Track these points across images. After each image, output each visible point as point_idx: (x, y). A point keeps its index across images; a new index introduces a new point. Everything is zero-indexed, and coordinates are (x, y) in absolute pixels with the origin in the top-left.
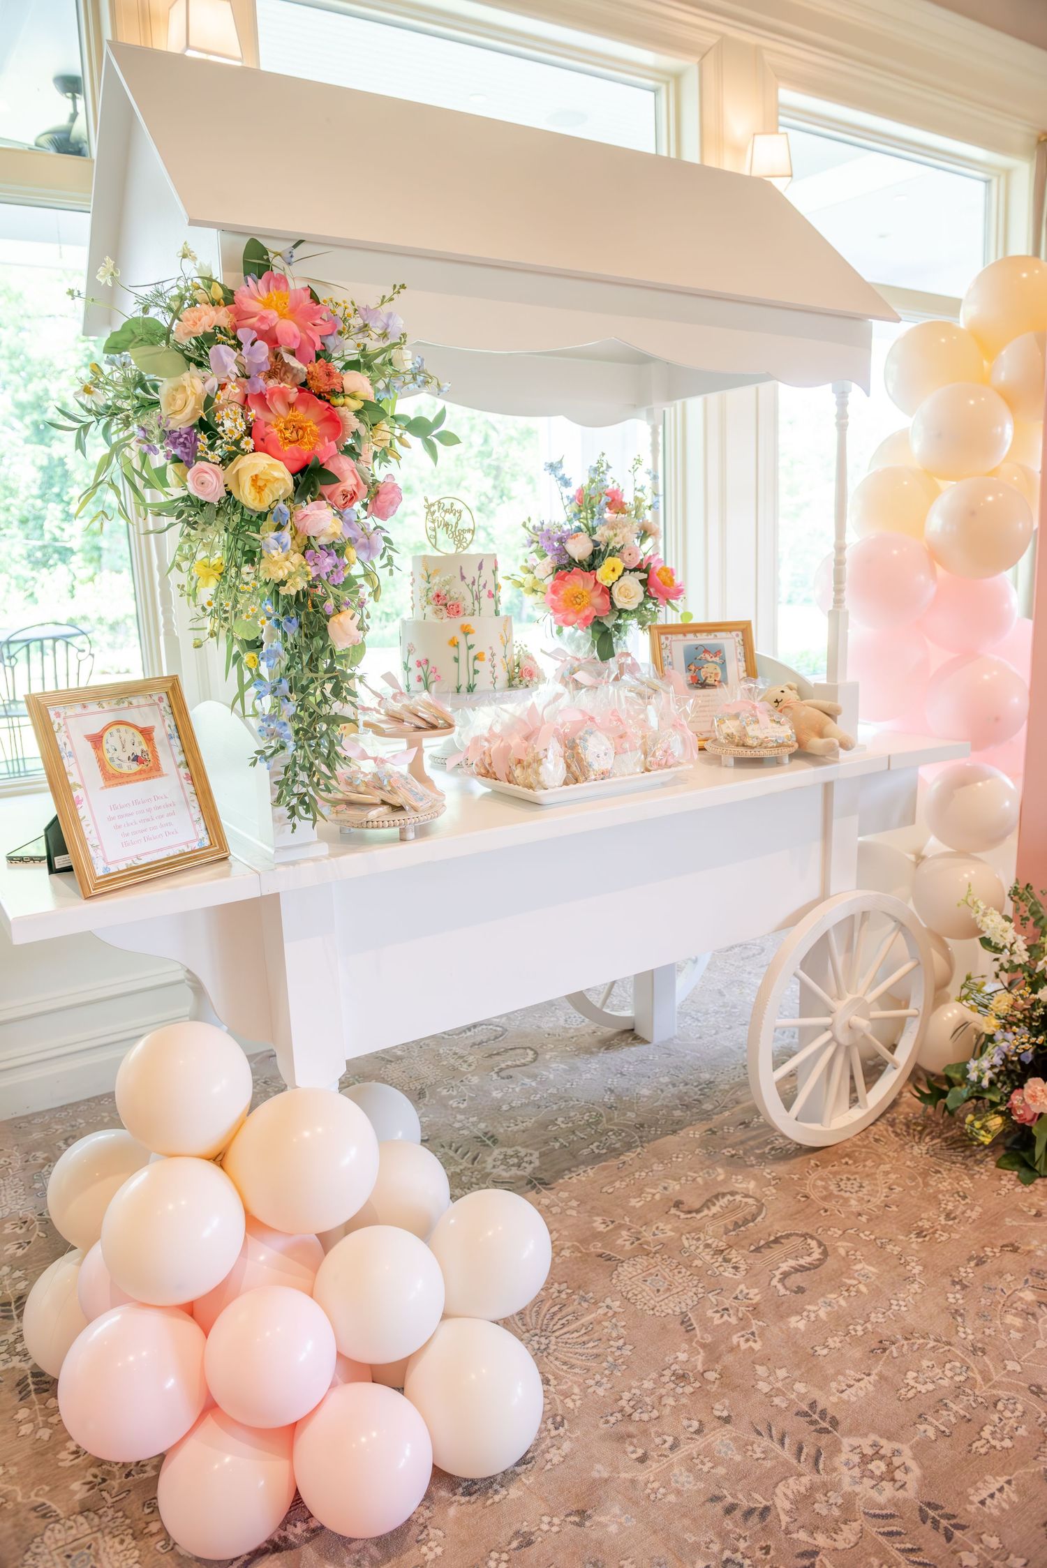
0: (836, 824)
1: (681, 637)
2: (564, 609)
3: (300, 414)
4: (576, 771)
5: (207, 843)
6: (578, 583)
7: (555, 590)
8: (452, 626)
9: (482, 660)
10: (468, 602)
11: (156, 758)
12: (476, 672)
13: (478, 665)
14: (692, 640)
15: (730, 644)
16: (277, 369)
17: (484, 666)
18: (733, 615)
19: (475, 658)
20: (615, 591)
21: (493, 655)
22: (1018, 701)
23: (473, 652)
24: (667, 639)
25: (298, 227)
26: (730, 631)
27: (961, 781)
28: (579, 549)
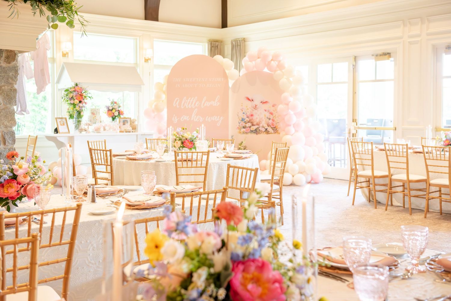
2: (109, 115)
3: (80, 97)
5: (68, 131)
6: (110, 112)
7: (107, 113)
8: (94, 116)
10: (96, 113)
12: (96, 121)
15: (128, 120)
16: (78, 94)
18: (129, 117)
20: (115, 113)
21: (98, 119)
28: (111, 108)
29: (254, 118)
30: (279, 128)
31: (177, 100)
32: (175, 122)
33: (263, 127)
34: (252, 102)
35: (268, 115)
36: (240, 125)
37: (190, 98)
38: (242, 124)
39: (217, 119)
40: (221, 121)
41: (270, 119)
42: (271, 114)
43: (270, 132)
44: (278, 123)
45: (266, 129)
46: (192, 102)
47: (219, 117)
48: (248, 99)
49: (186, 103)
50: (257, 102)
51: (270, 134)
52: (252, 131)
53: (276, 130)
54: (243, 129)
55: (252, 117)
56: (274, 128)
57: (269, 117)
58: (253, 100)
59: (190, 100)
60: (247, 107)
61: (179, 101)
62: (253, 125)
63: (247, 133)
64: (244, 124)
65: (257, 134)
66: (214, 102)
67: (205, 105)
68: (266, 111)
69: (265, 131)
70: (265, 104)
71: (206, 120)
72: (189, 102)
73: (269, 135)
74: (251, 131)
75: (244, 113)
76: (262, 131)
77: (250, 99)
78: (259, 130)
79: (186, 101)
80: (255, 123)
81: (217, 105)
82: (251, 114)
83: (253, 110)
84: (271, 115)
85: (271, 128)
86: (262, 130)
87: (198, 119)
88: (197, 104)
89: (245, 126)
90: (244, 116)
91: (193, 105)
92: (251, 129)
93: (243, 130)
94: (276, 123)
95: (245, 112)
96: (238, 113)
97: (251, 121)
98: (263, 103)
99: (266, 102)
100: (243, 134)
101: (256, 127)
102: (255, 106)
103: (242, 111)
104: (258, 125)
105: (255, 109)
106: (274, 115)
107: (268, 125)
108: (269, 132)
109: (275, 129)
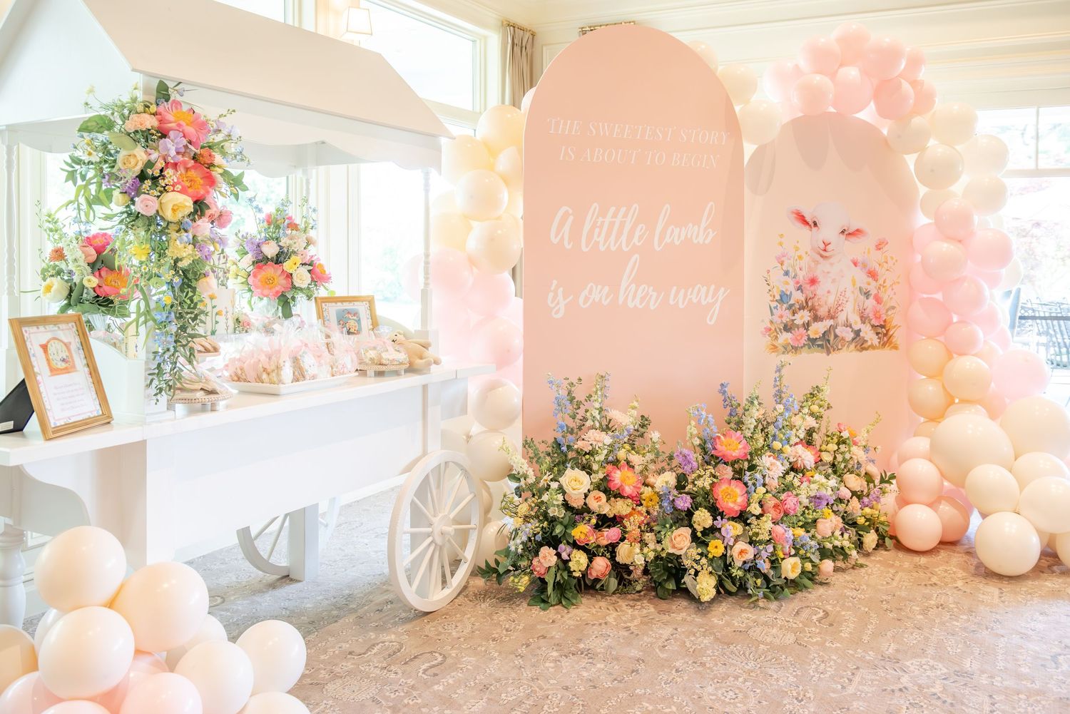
0: (430, 410)
1: (334, 304)
2: (261, 285)
4: (299, 375)
5: (101, 413)
6: (270, 271)
7: (254, 276)
9: (221, 315)
11: (73, 360)
12: (217, 322)
13: (218, 318)
14: (340, 306)
15: (362, 308)
17: (221, 319)
18: (364, 293)
19: (217, 314)
20: (294, 276)
21: (227, 312)
22: (518, 342)
23: (215, 310)
24: (326, 305)
25: (180, 77)
26: (362, 302)
27: (492, 387)
28: (270, 250)
29: (821, 290)
30: (895, 327)
31: (566, 215)
32: (557, 312)
33: (848, 325)
34: (814, 229)
35: (862, 278)
36: (776, 319)
37: (613, 209)
38: (781, 317)
39: (706, 297)
40: (718, 306)
41: (867, 294)
42: (873, 275)
43: (869, 343)
44: (893, 308)
45: (857, 333)
46: (622, 224)
47: (713, 287)
48: (802, 219)
49: (597, 230)
50: (829, 232)
51: (866, 349)
52: (813, 341)
53: (885, 335)
54: (784, 333)
55: (812, 288)
56: (882, 327)
57: (864, 286)
58: (815, 224)
59: (615, 216)
60: (797, 249)
61: (571, 218)
62: (816, 318)
63: (795, 349)
64: (787, 316)
65: (828, 353)
66: (696, 228)
67: (668, 240)
68: (855, 264)
69: (853, 339)
70: (853, 239)
71: (672, 302)
72: (612, 224)
73: (864, 352)
74: (809, 339)
75: (787, 273)
76: (843, 339)
77: (808, 219)
78: (836, 336)
79: (600, 219)
80: (822, 312)
81: (707, 242)
82: (811, 276)
83: (817, 263)
84: (870, 280)
85: (873, 326)
86: (844, 335)
87: (643, 299)
88: (637, 234)
89: (789, 324)
90: (787, 283)
91: (624, 238)
92: (809, 332)
93: (785, 337)
94: (887, 311)
95: (791, 270)
96: (768, 272)
97: (810, 304)
98: (850, 234)
99: (857, 233)
100: (783, 353)
101: (829, 323)
102: (822, 246)
103: (782, 264)
104: (832, 318)
105: (822, 256)
106: (881, 281)
107: (862, 317)
108: (867, 341)
109: (883, 331)
